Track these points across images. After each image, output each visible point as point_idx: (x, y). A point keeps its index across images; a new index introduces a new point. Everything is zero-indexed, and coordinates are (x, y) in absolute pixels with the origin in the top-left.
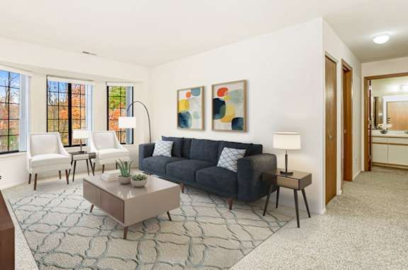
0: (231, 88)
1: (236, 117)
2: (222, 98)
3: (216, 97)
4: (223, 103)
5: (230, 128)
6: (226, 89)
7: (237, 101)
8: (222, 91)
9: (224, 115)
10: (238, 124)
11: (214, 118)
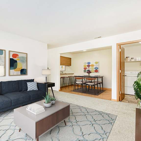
0: (20, 55)
1: (22, 69)
2: (15, 59)
3: (11, 57)
4: (16, 61)
5: (20, 74)
6: (18, 55)
7: (23, 61)
8: (15, 55)
9: (16, 67)
10: (23, 72)
11: (10, 69)
